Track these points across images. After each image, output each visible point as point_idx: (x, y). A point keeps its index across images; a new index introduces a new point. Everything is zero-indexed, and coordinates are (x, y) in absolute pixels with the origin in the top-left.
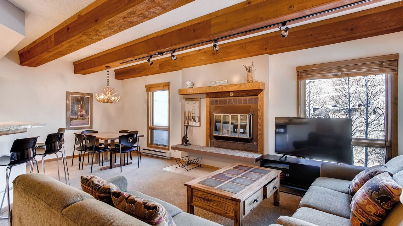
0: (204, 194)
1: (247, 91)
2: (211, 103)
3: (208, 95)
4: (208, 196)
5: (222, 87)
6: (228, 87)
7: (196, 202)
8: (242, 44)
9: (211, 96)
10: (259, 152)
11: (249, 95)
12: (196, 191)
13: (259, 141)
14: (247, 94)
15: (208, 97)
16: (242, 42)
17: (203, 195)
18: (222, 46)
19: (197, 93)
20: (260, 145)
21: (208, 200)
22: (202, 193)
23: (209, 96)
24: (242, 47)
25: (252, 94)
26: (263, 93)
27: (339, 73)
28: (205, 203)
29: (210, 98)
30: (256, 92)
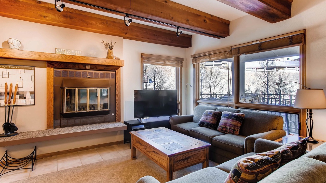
0: (184, 155)
1: (105, 66)
2: (56, 74)
3: (50, 64)
4: (187, 155)
5: (82, 59)
6: (90, 59)
7: (177, 166)
8: (104, 20)
9: (56, 66)
10: (117, 121)
11: (107, 70)
12: (177, 157)
13: (117, 111)
14: (105, 69)
15: (52, 67)
16: (104, 18)
17: (183, 157)
18: (80, 13)
19: (39, 59)
20: (117, 115)
21: (187, 159)
22: (182, 156)
23: (53, 65)
24: (104, 23)
25: (110, 69)
26: (120, 69)
27: (163, 63)
28: (185, 163)
29: (54, 68)
30: (114, 68)
